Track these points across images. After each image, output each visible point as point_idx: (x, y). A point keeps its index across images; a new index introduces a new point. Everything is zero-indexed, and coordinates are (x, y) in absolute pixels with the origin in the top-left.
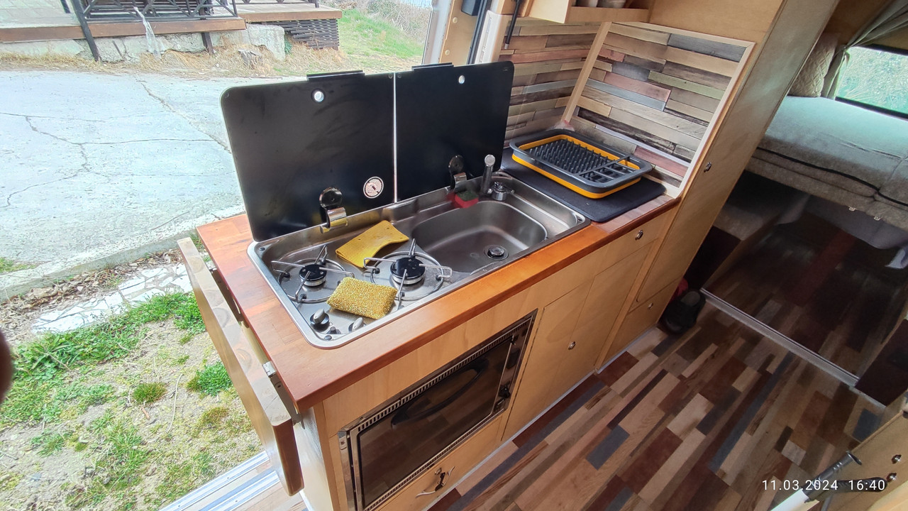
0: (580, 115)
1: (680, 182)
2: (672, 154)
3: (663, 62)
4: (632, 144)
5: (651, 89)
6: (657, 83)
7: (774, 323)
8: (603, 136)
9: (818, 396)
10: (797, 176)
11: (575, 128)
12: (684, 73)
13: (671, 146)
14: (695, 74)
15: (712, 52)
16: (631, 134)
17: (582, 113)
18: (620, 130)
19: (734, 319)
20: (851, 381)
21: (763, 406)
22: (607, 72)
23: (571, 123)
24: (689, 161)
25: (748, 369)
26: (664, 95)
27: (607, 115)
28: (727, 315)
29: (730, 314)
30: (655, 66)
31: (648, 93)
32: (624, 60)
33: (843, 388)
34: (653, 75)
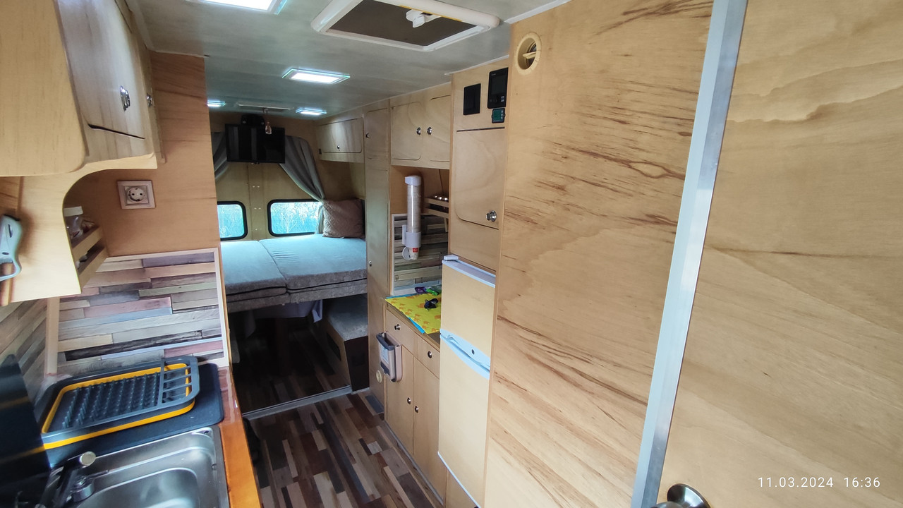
0: (68, 359)
1: (222, 352)
2: (203, 338)
3: (149, 280)
4: (158, 351)
5: (150, 303)
6: (152, 296)
7: (293, 397)
8: (117, 361)
9: (349, 411)
10: (242, 303)
11: (70, 374)
12: (174, 282)
13: (197, 333)
14: (185, 279)
15: (191, 261)
16: (152, 343)
17: (71, 355)
18: (134, 347)
19: (272, 415)
20: (348, 390)
21: (342, 444)
22: (84, 308)
23: (59, 372)
24: (220, 336)
25: (313, 433)
26: (165, 303)
27: (110, 342)
28: (266, 417)
29: (267, 415)
30: (142, 286)
31: (147, 307)
32: (100, 292)
33: (349, 396)
34: (142, 292)
